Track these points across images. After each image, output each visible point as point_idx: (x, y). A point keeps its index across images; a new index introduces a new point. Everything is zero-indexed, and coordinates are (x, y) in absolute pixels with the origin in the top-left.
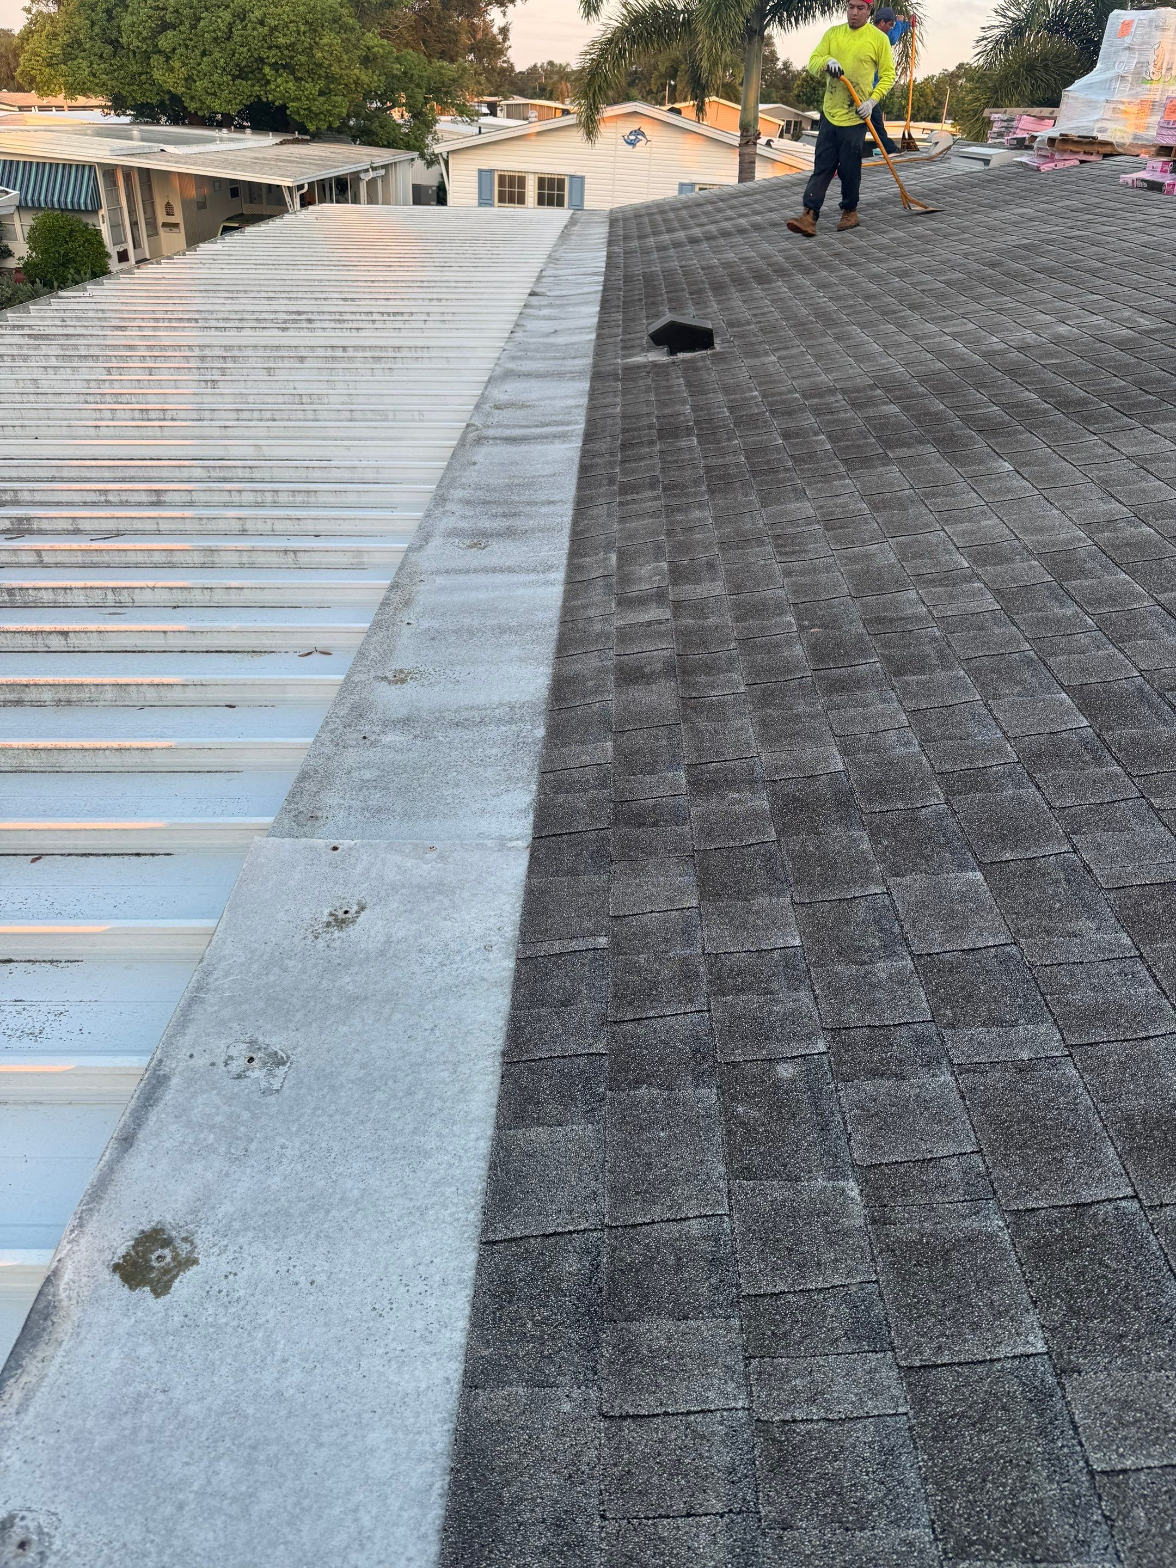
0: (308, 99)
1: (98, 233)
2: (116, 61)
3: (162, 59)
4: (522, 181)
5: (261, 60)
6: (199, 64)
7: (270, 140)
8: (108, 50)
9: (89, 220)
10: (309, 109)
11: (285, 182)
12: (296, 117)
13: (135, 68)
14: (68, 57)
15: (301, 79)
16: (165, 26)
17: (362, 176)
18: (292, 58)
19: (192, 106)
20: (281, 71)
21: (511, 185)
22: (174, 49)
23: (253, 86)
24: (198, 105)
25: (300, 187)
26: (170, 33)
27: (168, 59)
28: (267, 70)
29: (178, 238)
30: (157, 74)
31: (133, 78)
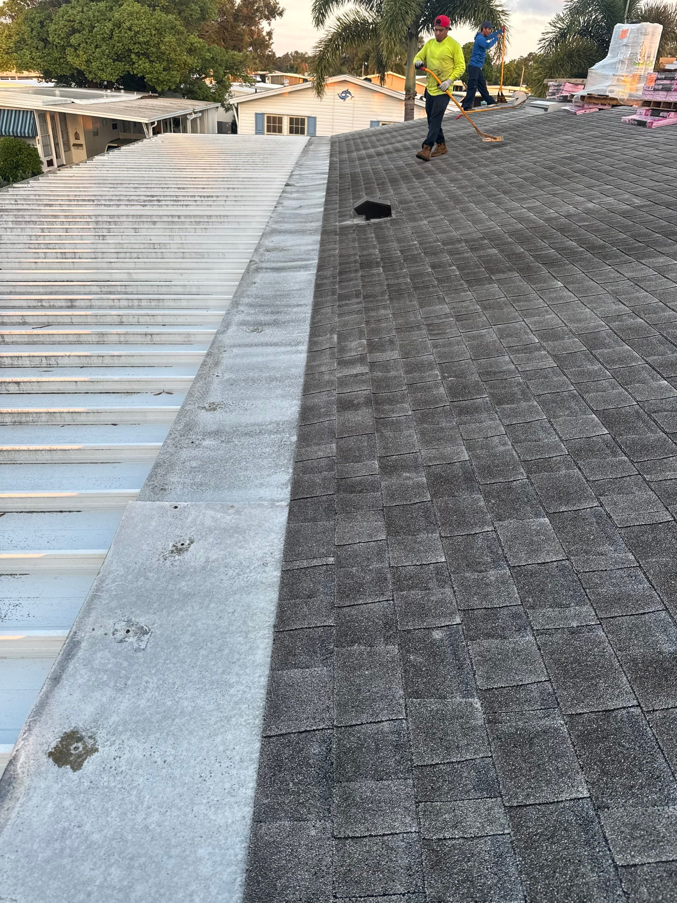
0: (157, 73)
1: (36, 150)
2: (46, 51)
3: (73, 50)
4: (280, 120)
5: (130, 50)
6: (94, 53)
7: (135, 96)
8: (41, 44)
9: (30, 142)
10: (157, 79)
11: (144, 121)
12: (150, 83)
13: (57, 55)
14: (18, 49)
15: (153, 61)
16: (74, 31)
17: (188, 117)
18: (147, 49)
19: (90, 77)
20: (141, 57)
21: (274, 122)
22: (79, 44)
23: (125, 65)
24: (93, 76)
25: (153, 123)
26: (77, 35)
27: (76, 50)
28: (133, 56)
29: (82, 153)
30: (69, 59)
31: (56, 60)
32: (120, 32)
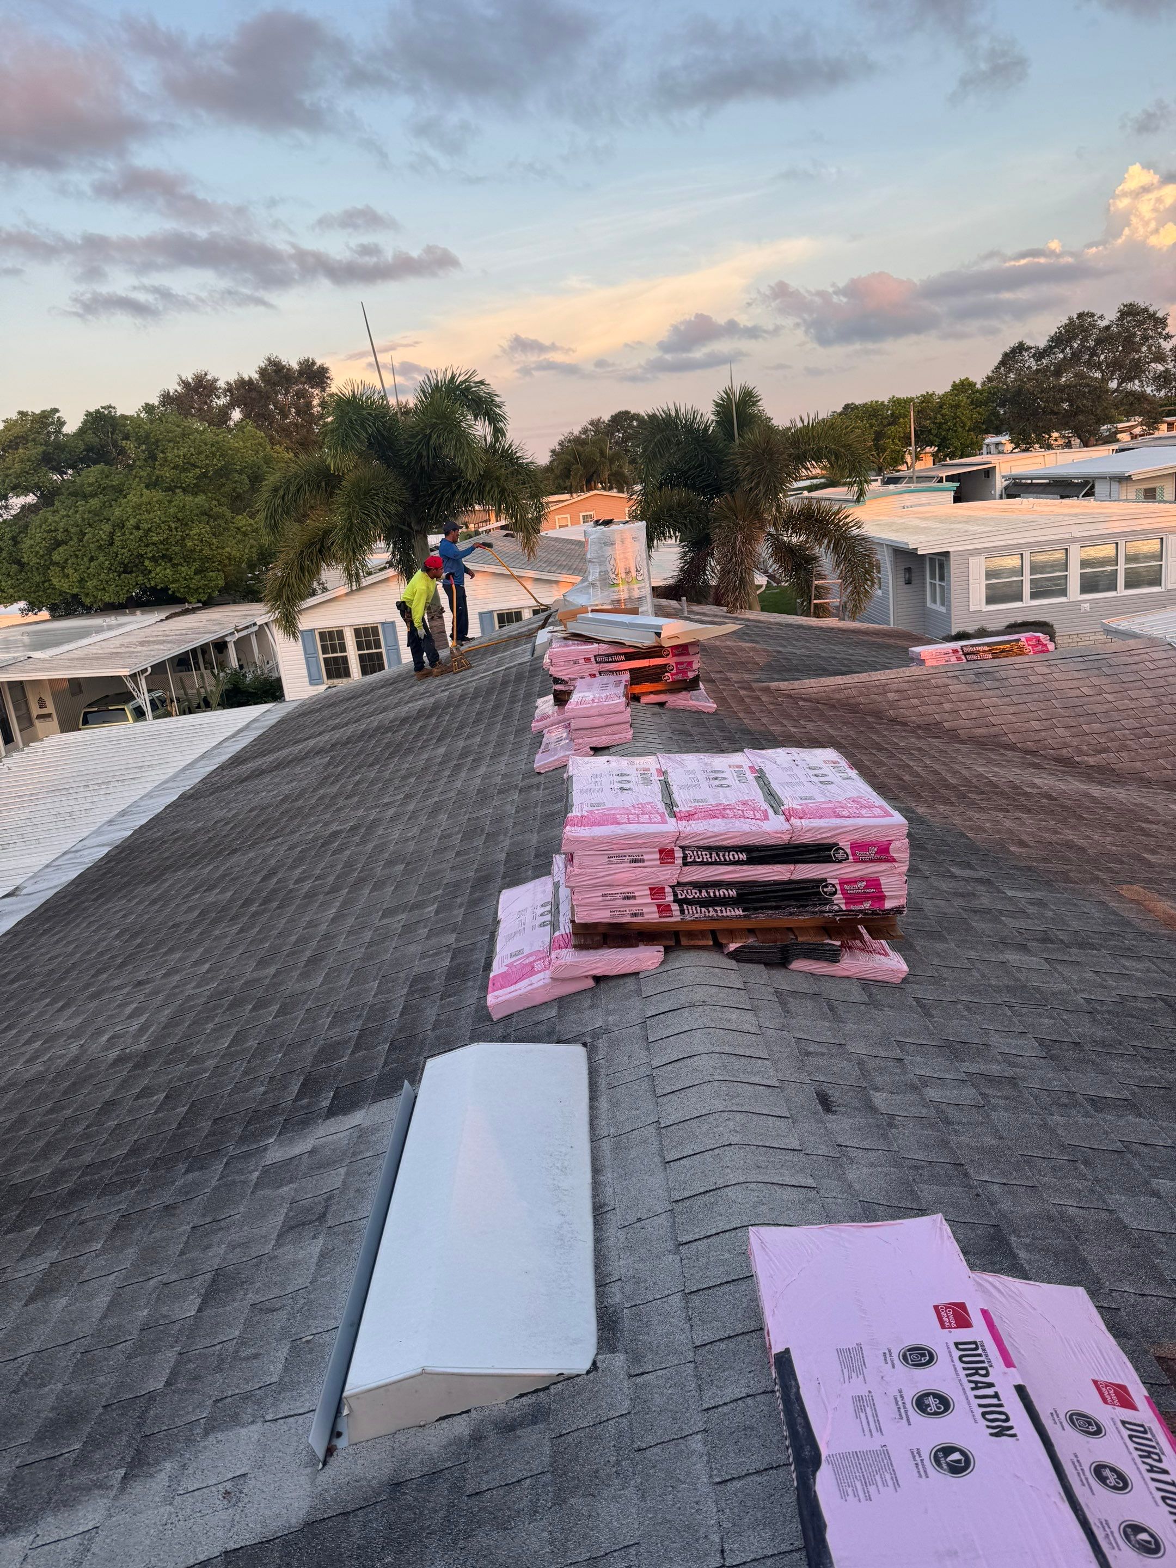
0: (186, 579)
3: (58, 569)
4: (340, 634)
5: (141, 556)
6: (88, 568)
7: (154, 617)
8: (15, 567)
10: (188, 587)
11: (124, 672)
12: (178, 595)
13: (38, 579)
15: (177, 565)
16: (58, 544)
17: (227, 639)
18: (167, 550)
19: (87, 601)
20: (160, 561)
21: (332, 639)
22: (67, 560)
23: (137, 576)
24: (92, 599)
25: (144, 671)
26: (61, 549)
27: (63, 568)
28: (147, 563)
30: (55, 581)
32: (124, 534)
